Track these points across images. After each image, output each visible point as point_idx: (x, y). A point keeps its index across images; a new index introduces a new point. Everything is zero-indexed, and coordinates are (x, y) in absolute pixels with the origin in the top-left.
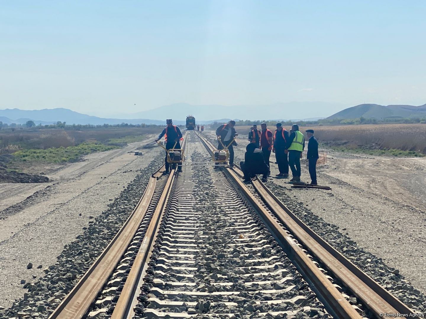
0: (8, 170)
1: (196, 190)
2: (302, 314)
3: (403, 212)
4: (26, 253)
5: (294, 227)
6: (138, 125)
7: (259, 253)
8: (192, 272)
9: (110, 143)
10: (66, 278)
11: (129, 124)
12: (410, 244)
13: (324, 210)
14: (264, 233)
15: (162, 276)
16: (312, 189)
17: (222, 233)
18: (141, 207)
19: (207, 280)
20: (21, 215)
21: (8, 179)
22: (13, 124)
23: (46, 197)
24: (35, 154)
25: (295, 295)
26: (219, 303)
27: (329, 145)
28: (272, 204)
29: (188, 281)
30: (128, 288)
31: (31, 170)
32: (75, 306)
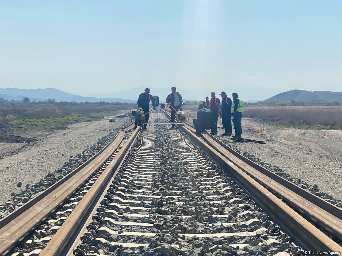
0: (8, 134)
1: (157, 139)
2: (238, 208)
3: (323, 159)
4: (17, 178)
5: (234, 159)
6: (113, 103)
7: (205, 175)
8: (150, 185)
9: (90, 116)
10: (47, 184)
11: (106, 102)
12: (327, 176)
13: (260, 155)
14: (210, 163)
15: (125, 186)
16: (250, 143)
17: (176, 163)
18: (112, 147)
19: (162, 189)
20: (15, 157)
21: (7, 140)
22: (12, 100)
23: (36, 146)
24: (29, 123)
25: (232, 198)
26: (170, 202)
27: (266, 121)
28: (218, 147)
29: (146, 189)
30: (97, 185)
31: (26, 135)
32: (53, 198)
